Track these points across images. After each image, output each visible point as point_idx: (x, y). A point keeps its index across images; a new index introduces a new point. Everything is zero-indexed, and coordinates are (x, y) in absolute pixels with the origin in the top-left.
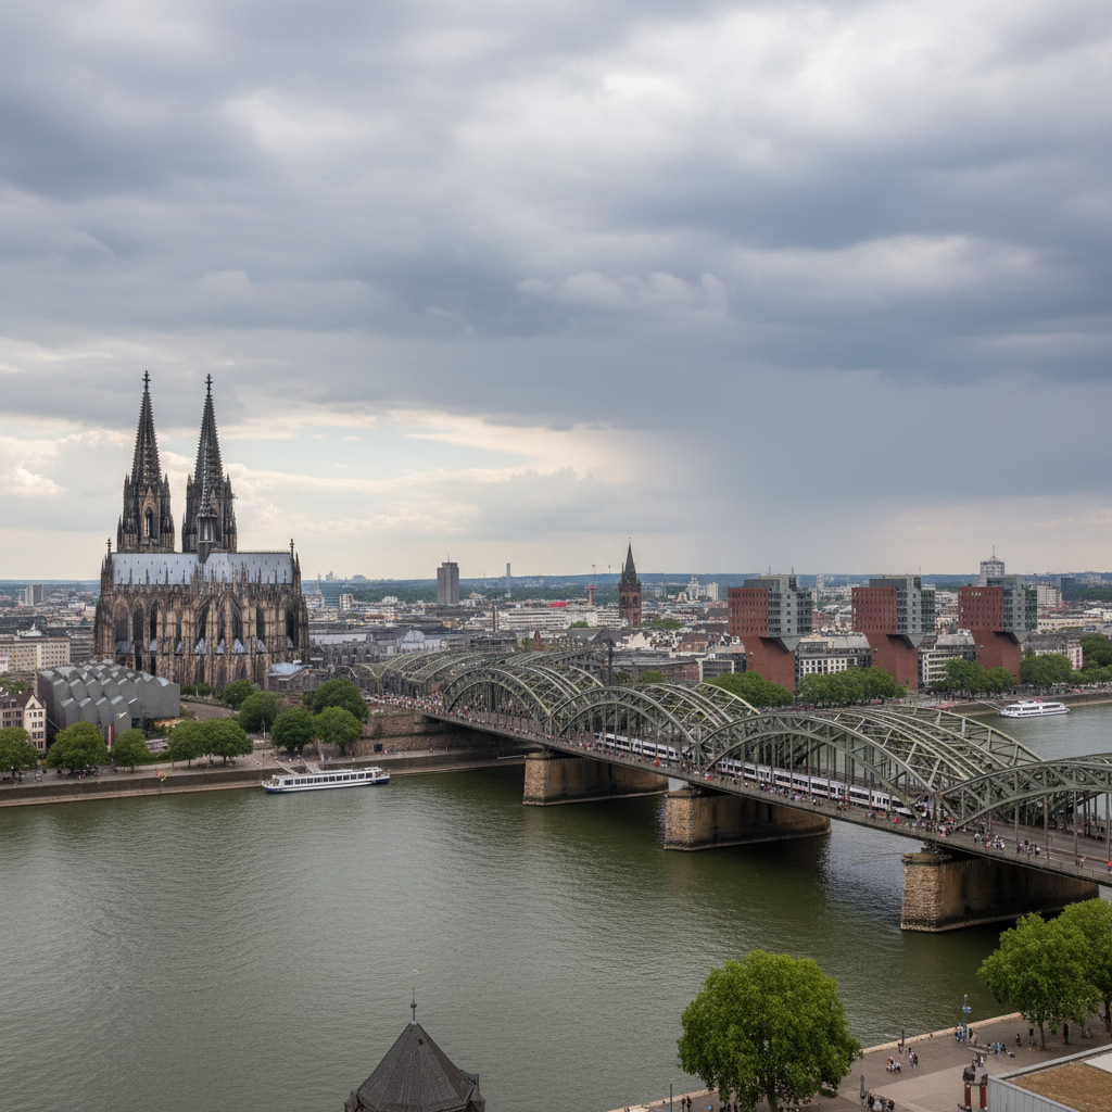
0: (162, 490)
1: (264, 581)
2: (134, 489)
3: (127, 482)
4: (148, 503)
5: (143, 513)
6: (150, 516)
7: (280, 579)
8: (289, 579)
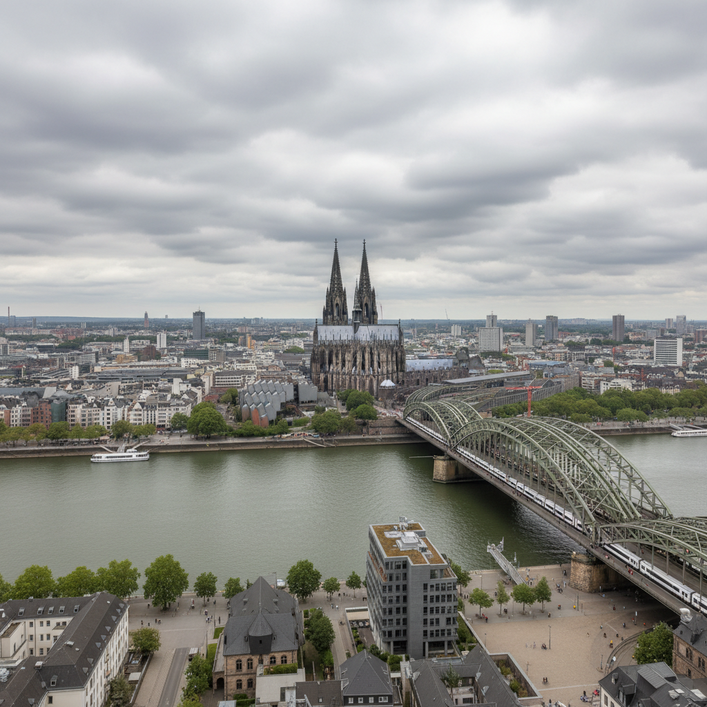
1: (386, 338)
3: (328, 291)
4: (337, 301)
6: (338, 307)
7: (393, 339)
8: (398, 337)
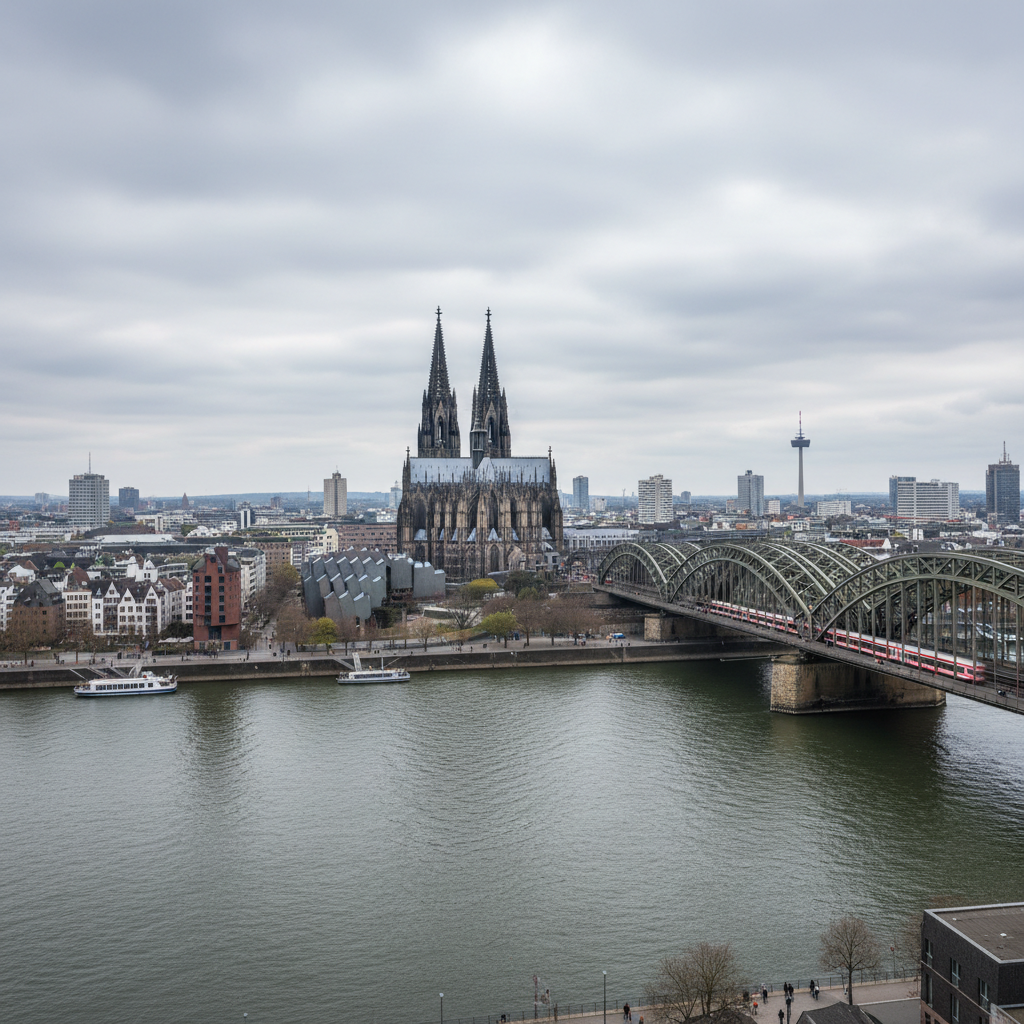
0: (450, 402)
1: (525, 480)
2: (429, 403)
3: (425, 396)
4: (440, 412)
5: (436, 420)
6: (441, 424)
7: (539, 480)
8: (547, 480)
